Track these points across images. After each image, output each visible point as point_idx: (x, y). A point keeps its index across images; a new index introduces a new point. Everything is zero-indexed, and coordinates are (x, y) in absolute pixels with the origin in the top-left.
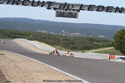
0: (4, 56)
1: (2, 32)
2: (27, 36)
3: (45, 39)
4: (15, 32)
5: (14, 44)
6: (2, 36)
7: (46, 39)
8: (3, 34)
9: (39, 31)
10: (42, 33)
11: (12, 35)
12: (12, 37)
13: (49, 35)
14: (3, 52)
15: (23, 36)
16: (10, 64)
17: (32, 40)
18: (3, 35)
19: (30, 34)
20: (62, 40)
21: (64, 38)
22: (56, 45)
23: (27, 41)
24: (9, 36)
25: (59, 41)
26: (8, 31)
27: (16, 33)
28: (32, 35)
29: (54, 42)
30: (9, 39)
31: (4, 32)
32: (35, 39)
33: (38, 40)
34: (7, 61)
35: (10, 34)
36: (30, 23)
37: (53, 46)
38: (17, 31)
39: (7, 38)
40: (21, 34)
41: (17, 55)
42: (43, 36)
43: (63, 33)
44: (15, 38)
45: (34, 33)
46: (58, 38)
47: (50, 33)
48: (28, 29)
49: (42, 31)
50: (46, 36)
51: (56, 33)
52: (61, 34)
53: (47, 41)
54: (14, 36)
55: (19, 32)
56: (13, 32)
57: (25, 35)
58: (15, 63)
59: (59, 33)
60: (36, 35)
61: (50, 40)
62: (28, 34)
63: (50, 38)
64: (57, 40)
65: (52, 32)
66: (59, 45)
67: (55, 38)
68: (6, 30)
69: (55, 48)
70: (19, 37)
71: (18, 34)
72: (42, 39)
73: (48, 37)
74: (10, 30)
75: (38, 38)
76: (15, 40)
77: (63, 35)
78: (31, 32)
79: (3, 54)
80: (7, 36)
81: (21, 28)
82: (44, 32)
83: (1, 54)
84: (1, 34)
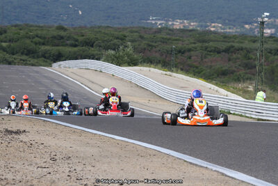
0: (22, 137)
2: (107, 48)
3: (187, 54)
4: (55, 33)
6: (2, 54)
7: (192, 53)
8: (4, 44)
9: (160, 23)
10: (171, 31)
11: (43, 48)
12: (44, 56)
13: (203, 37)
15: (93, 51)
16: (50, 170)
17: (133, 63)
18: (4, 50)
19: (123, 39)
20: (261, 56)
21: (270, 45)
22: (238, 80)
24: (30, 53)
25: (251, 59)
26: (23, 32)
27: (62, 38)
28: (132, 41)
29: (226, 66)
30: (33, 65)
31: (9, 35)
32: (149, 61)
33: (159, 62)
34: (38, 161)
35: (36, 44)
37: (223, 84)
38: (61, 28)
39: (25, 63)
40: (81, 39)
41: (75, 131)
42: (180, 45)
43: (263, 23)
44: (59, 57)
45: (136, 32)
46: (242, 49)
47: (206, 27)
48: (109, 17)
49: (173, 21)
50: (191, 43)
51: (234, 26)
52: (257, 27)
53: (194, 64)
54: (54, 50)
55: (72, 30)
56: (45, 32)
57: (100, 46)
58: (70, 166)
59: (247, 26)
60: (146, 42)
61: (209, 57)
62: (111, 40)
63: (209, 49)
64: (239, 56)
65: (216, 24)
66: (252, 76)
67: (232, 49)
68: (16, 26)
69: (235, 91)
70: (75, 53)
71: (68, 42)
72: (176, 57)
73: (200, 44)
74: (31, 26)
75: (157, 55)
76: (59, 70)
77: (265, 35)
78: (125, 29)
79: (18, 132)
80: (22, 53)
81: (80, 13)
82: (181, 23)
83: (7, 131)
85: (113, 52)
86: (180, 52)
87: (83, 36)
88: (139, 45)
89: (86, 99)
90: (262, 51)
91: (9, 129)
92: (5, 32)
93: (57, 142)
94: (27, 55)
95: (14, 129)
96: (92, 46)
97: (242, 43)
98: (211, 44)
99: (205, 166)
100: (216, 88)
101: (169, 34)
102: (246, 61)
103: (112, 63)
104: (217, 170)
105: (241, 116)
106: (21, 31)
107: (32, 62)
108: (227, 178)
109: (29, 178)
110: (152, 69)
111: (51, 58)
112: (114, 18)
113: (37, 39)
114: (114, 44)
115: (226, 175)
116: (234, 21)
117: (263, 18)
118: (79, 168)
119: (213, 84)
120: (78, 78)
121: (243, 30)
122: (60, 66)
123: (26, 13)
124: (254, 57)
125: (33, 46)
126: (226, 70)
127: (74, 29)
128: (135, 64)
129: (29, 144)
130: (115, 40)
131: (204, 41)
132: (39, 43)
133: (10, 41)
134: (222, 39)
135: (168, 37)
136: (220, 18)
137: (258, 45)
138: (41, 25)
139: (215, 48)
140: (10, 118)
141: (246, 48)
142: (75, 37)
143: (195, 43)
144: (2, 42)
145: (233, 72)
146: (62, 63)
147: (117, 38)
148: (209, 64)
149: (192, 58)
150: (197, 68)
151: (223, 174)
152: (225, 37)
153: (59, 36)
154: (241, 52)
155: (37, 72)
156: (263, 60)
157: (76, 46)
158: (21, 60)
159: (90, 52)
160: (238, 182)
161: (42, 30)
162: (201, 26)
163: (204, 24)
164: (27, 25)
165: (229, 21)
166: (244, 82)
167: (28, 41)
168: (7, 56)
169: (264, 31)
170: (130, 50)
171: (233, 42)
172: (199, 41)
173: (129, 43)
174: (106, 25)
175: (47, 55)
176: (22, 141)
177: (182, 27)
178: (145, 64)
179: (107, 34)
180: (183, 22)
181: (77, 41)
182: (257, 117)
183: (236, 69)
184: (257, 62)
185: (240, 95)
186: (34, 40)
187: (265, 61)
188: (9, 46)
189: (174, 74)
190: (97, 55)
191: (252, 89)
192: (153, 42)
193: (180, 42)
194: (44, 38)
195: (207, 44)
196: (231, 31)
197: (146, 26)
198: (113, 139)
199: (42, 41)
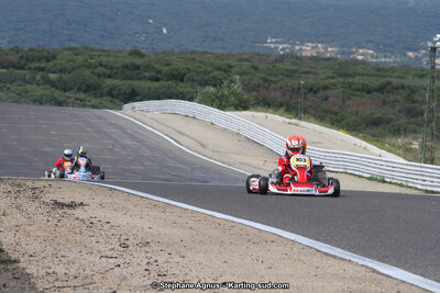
0: (78, 212)
1: (43, 64)
2: (205, 84)
3: (321, 93)
4: (128, 61)
6: (49, 91)
7: (329, 92)
8: (53, 76)
9: (282, 48)
10: (298, 59)
11: (109, 82)
12: (110, 93)
13: (345, 69)
15: (183, 87)
16: (120, 261)
17: (242, 106)
18: (52, 84)
19: (227, 70)
20: (432, 97)
22: (397, 132)
24: (89, 88)
25: (417, 101)
26: (80, 59)
27: (137, 67)
28: (241, 75)
29: (379, 113)
30: (94, 107)
32: (266, 104)
33: (281, 105)
34: (102, 247)
35: (99, 76)
37: (376, 139)
38: (136, 53)
39: (82, 104)
40: (165, 69)
41: (155, 205)
42: (312, 80)
43: (434, 49)
44: (132, 96)
45: (247, 60)
46: (403, 87)
47: (350, 54)
48: (207, 37)
49: (302, 45)
50: (328, 78)
51: (393, 53)
52: (425, 55)
53: (333, 108)
54: (125, 85)
55: (153, 57)
56: (112, 59)
57: (194, 80)
58: (149, 255)
59: (411, 54)
60: (262, 75)
61: (354, 98)
62: (210, 72)
63: (353, 87)
64: (399, 97)
65: (366, 51)
66: (418, 128)
67: (388, 88)
68: (70, 49)
69: (392, 149)
70: (156, 90)
71: (146, 74)
72: (305, 98)
73: (341, 79)
74: (92, 50)
75: (278, 94)
76: (133, 114)
77: (437, 67)
79: (72, 206)
80: (79, 90)
81: (165, 31)
82: (313, 48)
83: (56, 203)
84: (38, 77)
85: (212, 89)
86: (311, 90)
87: (168, 65)
88: (251, 79)
89: (172, 158)
90: (433, 91)
91: (62, 201)
93: (130, 219)
94: (85, 92)
95: (67, 201)
96: (182, 80)
97: (402, 78)
98: (357, 79)
99: (348, 258)
100: (364, 144)
101: (296, 64)
102: (408, 105)
103: (212, 106)
104: (365, 263)
105: (401, 185)
106: (78, 57)
107: (93, 102)
108: (380, 277)
109: (88, 272)
110: (270, 116)
111: (121, 97)
112: (215, 39)
113: (100, 70)
114: (214, 78)
115: (379, 273)
116: (392, 46)
117: (434, 42)
118: (161, 259)
119: (359, 138)
120: (161, 127)
121: (405, 60)
122: (134, 108)
123: (85, 32)
124: (420, 99)
125: (94, 79)
126: (379, 118)
127: (156, 54)
128: (245, 108)
129: (88, 223)
130: (216, 72)
131: (347, 75)
132: (105, 75)
133: (61, 72)
134: (374, 72)
135: (295, 68)
136: (371, 41)
137: (426, 82)
138: (107, 48)
139: (363, 85)
140: (61, 184)
141: (409, 86)
142: (157, 66)
143: (333, 78)
144: (49, 72)
145: (389, 121)
146: (136, 104)
147: (220, 69)
148: (355, 109)
149: (330, 99)
150: (336, 114)
151: (374, 271)
152: (379, 70)
153: (133, 64)
154: (401, 91)
155: (100, 118)
156: (434, 105)
157: (157, 80)
158: (77, 99)
159: (178, 88)
160: (396, 282)
161: (108, 56)
162: (343, 53)
163: (346, 49)
164: (86, 48)
165: (385, 45)
166: (406, 136)
167: (87, 72)
168: (57, 94)
169: (437, 61)
170: (237, 87)
171: (390, 76)
172: (340, 75)
173: (238, 77)
174: (202, 50)
175: (115, 93)
176: (77, 219)
177: (315, 54)
178: (259, 108)
179: (204, 63)
180: (317, 47)
181: (159, 72)
182: (424, 188)
183: (393, 117)
184: (424, 107)
185: (398, 155)
186: (96, 71)
187: (437, 106)
188: (60, 79)
189: (303, 123)
190: (189, 93)
191: (417, 147)
192: (271, 75)
193: (312, 76)
194: (111, 68)
195: (351, 80)
196: (387, 60)
197: (261, 52)
198: (212, 216)
199: (108, 72)
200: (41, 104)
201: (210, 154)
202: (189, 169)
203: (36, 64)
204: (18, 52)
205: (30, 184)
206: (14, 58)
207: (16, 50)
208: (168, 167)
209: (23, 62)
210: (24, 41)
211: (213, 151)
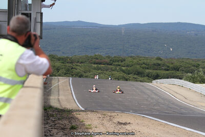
0: (128, 127)
1: (120, 63)
2: (187, 72)
4: (156, 62)
5: (154, 96)
6: (122, 74)
8: (123, 68)
11: (147, 71)
12: (148, 76)
14: (124, 118)
15: (179, 73)
17: (203, 82)
18: (123, 71)
19: (198, 66)
23: (190, 85)
24: (139, 74)
26: (135, 61)
27: (159, 65)
28: (202, 68)
30: (141, 81)
31: (127, 62)
35: (143, 68)
36: (197, 35)
38: (159, 59)
39: (136, 80)
40: (171, 66)
41: (161, 124)
44: (157, 77)
48: (189, 52)
54: (154, 72)
55: (166, 60)
56: (148, 61)
57: (183, 70)
62: (190, 67)
68: (131, 57)
70: (167, 74)
71: (163, 68)
74: (141, 57)
78: (199, 60)
79: (125, 124)
80: (135, 74)
81: (171, 50)
83: (119, 122)
84: (118, 69)
85: (190, 74)
87: (172, 64)
89: (173, 104)
91: (121, 122)
92: (124, 60)
93: (149, 130)
94: (137, 75)
95: (123, 122)
96: (178, 70)
103: (189, 81)
107: (140, 79)
111: (152, 77)
112: (192, 53)
113: (144, 66)
114: (191, 69)
120: (169, 90)
122: (157, 82)
123: (138, 49)
125: (141, 70)
132: (145, 68)
133: (127, 66)
138: (147, 57)
140: (122, 114)
142: (168, 64)
144: (122, 66)
146: (158, 80)
147: (194, 66)
155: (143, 86)
157: (168, 70)
158: (134, 78)
159: (176, 74)
164: (138, 57)
167: (138, 67)
168: (125, 75)
170: (201, 73)
174: (187, 58)
175: (150, 75)
176: (126, 129)
179: (187, 63)
181: (168, 67)
186: (142, 66)
188: (127, 70)
190: (181, 76)
194: (148, 65)
198: (185, 130)
199: (147, 66)
200: (118, 80)
201: (189, 102)
202: (179, 109)
203: (117, 63)
204: (109, 58)
205: (109, 114)
206: (108, 60)
207: (109, 57)
208: (170, 108)
209: (111, 62)
210: (112, 54)
211: (190, 101)
